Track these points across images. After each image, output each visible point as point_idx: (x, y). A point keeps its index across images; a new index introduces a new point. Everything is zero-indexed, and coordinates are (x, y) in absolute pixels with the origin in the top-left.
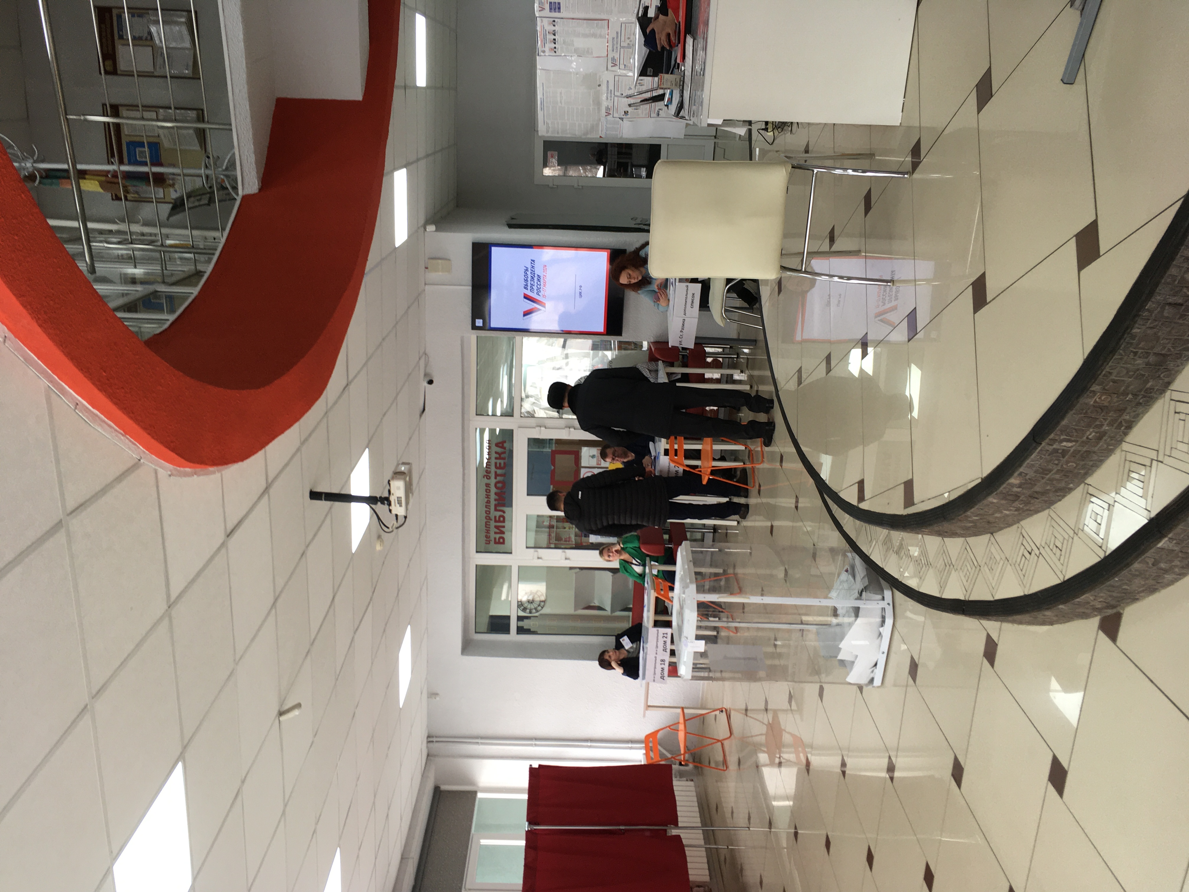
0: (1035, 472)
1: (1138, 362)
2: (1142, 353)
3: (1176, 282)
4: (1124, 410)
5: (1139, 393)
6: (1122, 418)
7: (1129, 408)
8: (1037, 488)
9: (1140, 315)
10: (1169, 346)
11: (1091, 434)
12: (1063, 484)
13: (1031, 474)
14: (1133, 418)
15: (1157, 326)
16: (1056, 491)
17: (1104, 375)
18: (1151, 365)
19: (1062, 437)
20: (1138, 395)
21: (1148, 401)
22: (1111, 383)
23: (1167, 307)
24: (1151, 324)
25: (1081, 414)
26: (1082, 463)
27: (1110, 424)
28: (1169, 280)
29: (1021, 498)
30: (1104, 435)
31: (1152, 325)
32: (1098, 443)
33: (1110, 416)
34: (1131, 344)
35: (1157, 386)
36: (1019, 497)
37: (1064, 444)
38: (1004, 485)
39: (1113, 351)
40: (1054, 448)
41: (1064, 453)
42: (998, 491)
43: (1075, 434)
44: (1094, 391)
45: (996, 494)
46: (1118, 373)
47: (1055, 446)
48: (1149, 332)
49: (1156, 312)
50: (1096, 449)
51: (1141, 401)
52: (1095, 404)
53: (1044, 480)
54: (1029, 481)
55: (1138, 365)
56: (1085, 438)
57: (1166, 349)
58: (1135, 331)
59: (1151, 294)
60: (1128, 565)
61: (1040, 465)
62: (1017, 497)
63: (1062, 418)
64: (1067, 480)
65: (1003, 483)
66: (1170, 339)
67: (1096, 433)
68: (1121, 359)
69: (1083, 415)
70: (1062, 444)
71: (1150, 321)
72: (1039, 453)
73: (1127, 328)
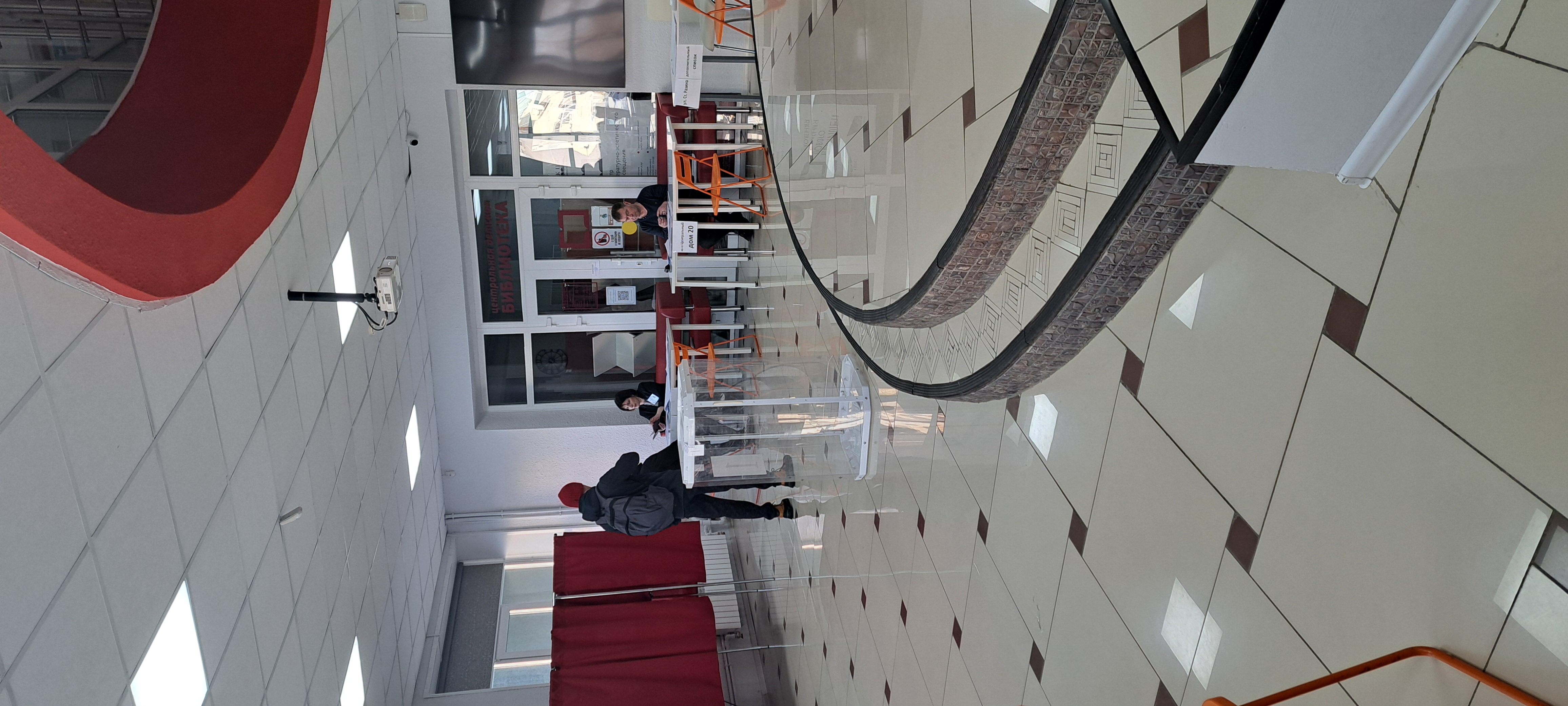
0: (944, 288)
1: (1003, 210)
2: (1005, 203)
3: (1020, 154)
4: (1002, 243)
5: (1009, 231)
6: (1001, 248)
7: (1005, 242)
8: (948, 299)
9: (997, 177)
10: (1024, 198)
11: (980, 260)
12: (968, 296)
13: (941, 290)
14: (1010, 248)
15: (1012, 184)
16: (965, 301)
17: (979, 220)
18: (1013, 211)
19: (958, 264)
20: (1009, 233)
21: (1018, 236)
22: (986, 225)
23: (1017, 171)
24: (1006, 183)
25: (968, 247)
26: (978, 281)
27: (994, 253)
28: (1014, 152)
29: (939, 306)
30: (991, 261)
31: (1008, 184)
32: (987, 267)
33: (991, 248)
34: (995, 197)
35: (1022, 225)
36: (938, 305)
37: (961, 268)
38: (923, 298)
39: (983, 202)
40: (954, 272)
41: (963, 275)
42: (920, 302)
43: (967, 261)
44: (974, 231)
45: (919, 304)
46: (990, 217)
47: (954, 270)
48: (1006, 188)
49: (1009, 175)
50: (987, 270)
51: (1012, 236)
52: (977, 240)
53: (952, 294)
54: (941, 295)
55: (1004, 211)
56: (975, 264)
57: (1022, 200)
58: (995, 188)
59: (1003, 162)
60: (1009, 365)
61: (946, 283)
62: (936, 305)
63: (955, 250)
64: (970, 293)
65: (921, 296)
66: (1024, 193)
67: (983, 260)
68: (990, 208)
69: (969, 248)
70: (959, 269)
71: (1006, 181)
72: (943, 275)
73: (989, 187)
